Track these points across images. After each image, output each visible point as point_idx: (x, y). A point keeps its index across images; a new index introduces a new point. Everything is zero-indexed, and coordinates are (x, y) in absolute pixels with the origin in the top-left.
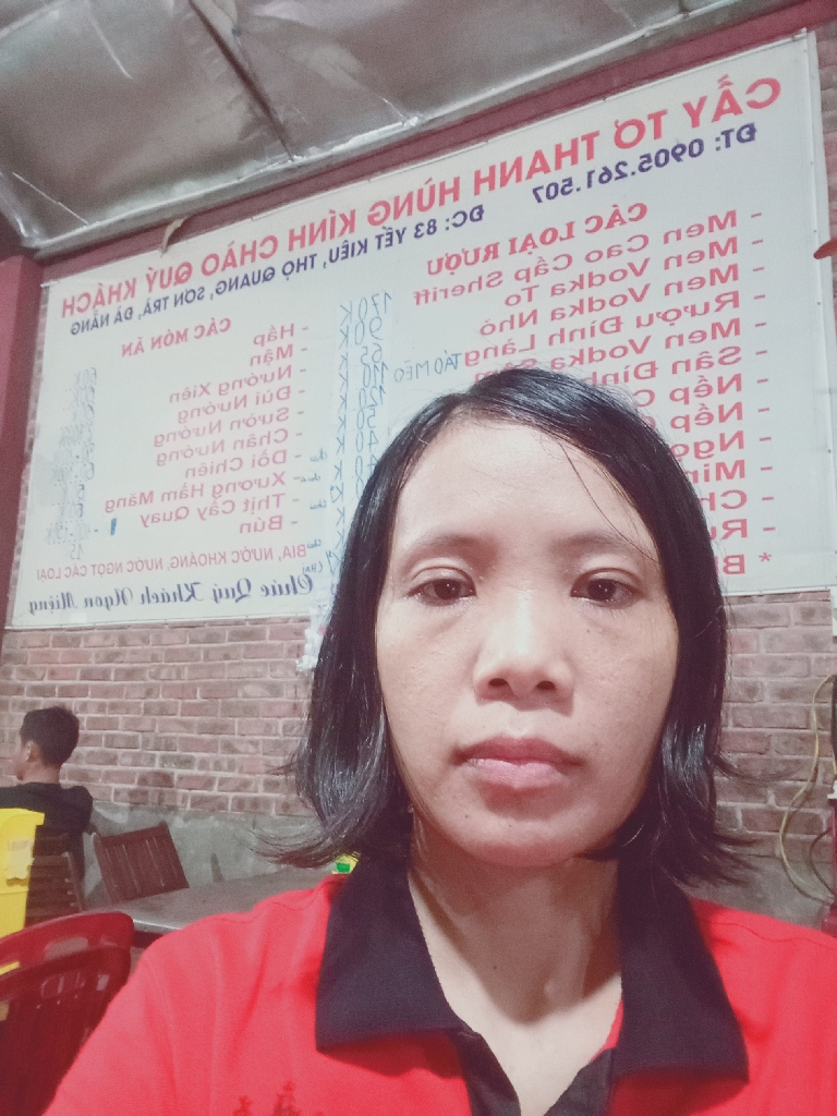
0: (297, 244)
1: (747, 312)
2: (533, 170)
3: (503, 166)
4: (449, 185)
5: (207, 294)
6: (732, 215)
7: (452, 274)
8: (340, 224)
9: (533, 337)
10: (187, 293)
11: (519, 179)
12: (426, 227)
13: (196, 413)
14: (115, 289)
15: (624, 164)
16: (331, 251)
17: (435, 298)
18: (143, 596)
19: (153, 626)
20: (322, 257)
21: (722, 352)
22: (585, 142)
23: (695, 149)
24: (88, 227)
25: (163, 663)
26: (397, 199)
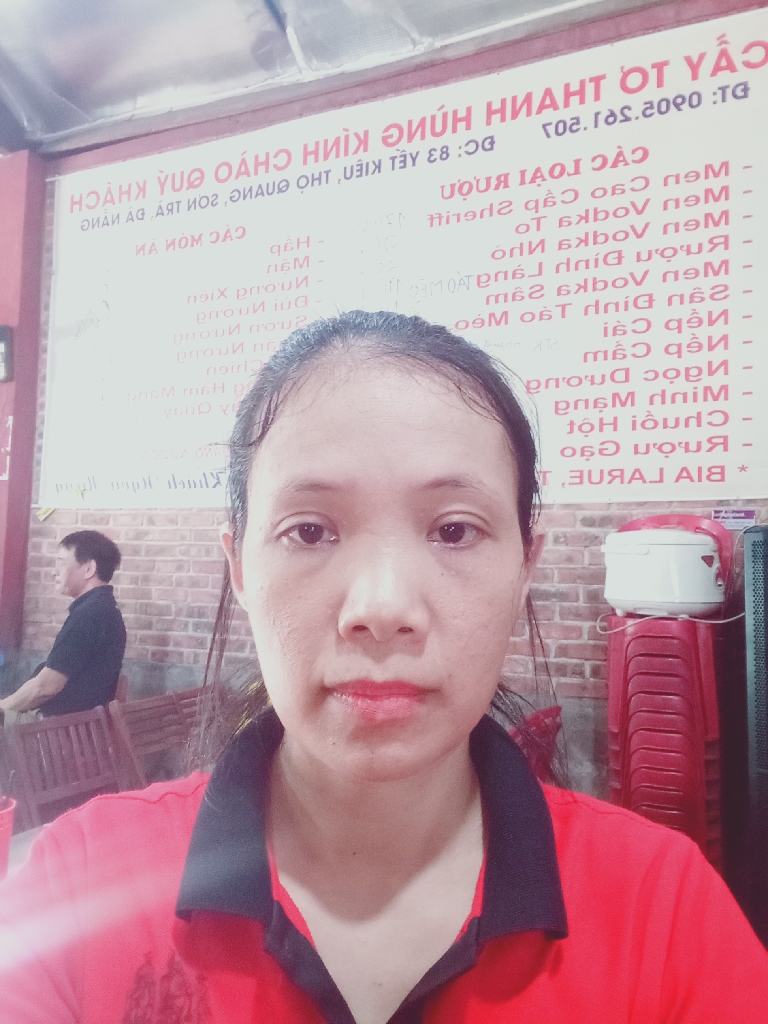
0: (311, 158)
1: (736, 254)
2: (542, 107)
3: (514, 99)
4: (462, 114)
5: (220, 201)
6: (725, 165)
7: (465, 199)
8: (353, 143)
9: (541, 264)
10: (202, 198)
11: (529, 113)
12: (438, 153)
13: (214, 315)
14: (125, 189)
15: (629, 108)
16: (345, 169)
17: (448, 222)
18: (169, 482)
19: (183, 510)
20: (337, 174)
21: (713, 289)
22: (592, 85)
23: (694, 100)
24: (93, 124)
25: (192, 542)
26: (410, 123)
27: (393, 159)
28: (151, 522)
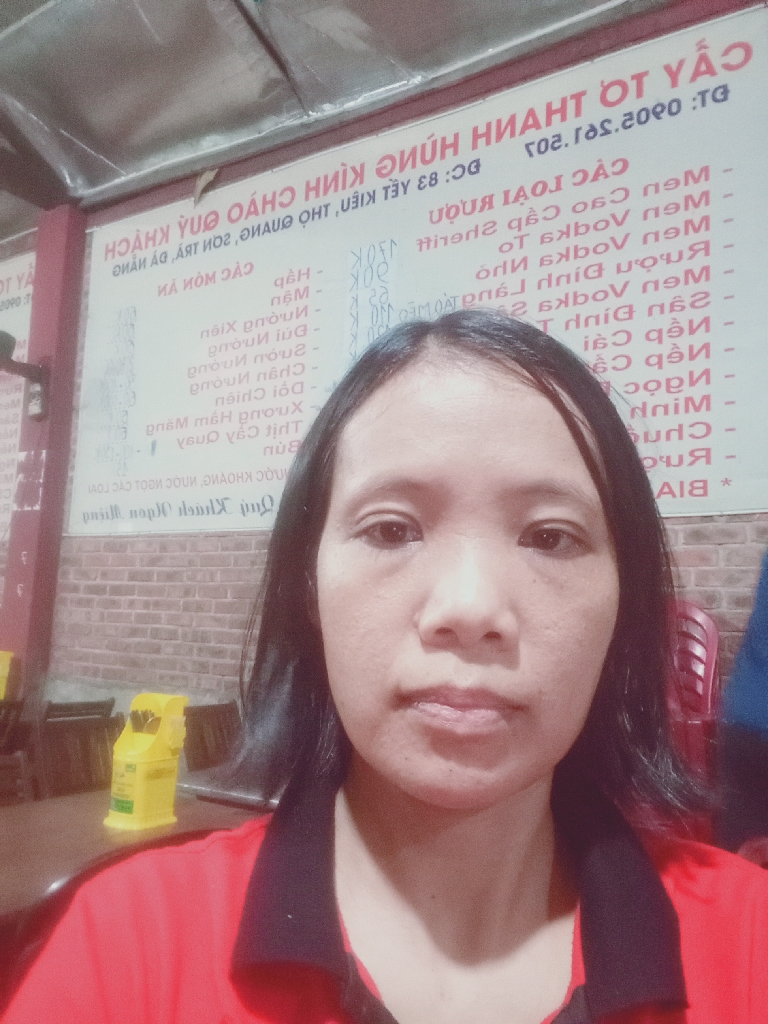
0: (312, 194)
1: (716, 261)
2: (525, 127)
3: (499, 122)
4: (450, 140)
5: (232, 240)
6: (705, 170)
7: (451, 223)
8: (351, 176)
9: (523, 282)
10: (216, 238)
11: (513, 134)
12: (428, 179)
13: (224, 348)
14: (150, 235)
15: (609, 121)
16: (343, 201)
17: (436, 246)
18: (180, 509)
19: (191, 536)
20: (335, 206)
22: (574, 101)
24: (126, 178)
25: (199, 567)
26: (402, 153)
27: (386, 189)
28: (164, 548)
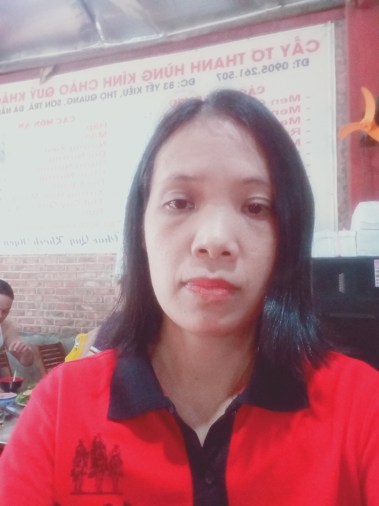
0: (107, 85)
1: (303, 137)
2: (217, 66)
3: (204, 62)
4: (180, 67)
5: (62, 103)
6: (298, 97)
8: (128, 79)
10: (53, 101)
12: (169, 85)
13: (59, 159)
14: (13, 96)
15: (256, 69)
16: (124, 90)
18: (34, 241)
20: (120, 92)
22: (239, 57)
23: (285, 66)
25: (46, 271)
26: (155, 70)
27: (147, 87)
28: (25, 261)
